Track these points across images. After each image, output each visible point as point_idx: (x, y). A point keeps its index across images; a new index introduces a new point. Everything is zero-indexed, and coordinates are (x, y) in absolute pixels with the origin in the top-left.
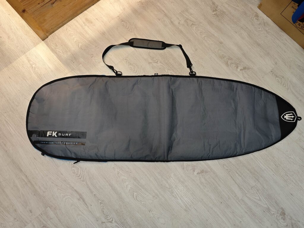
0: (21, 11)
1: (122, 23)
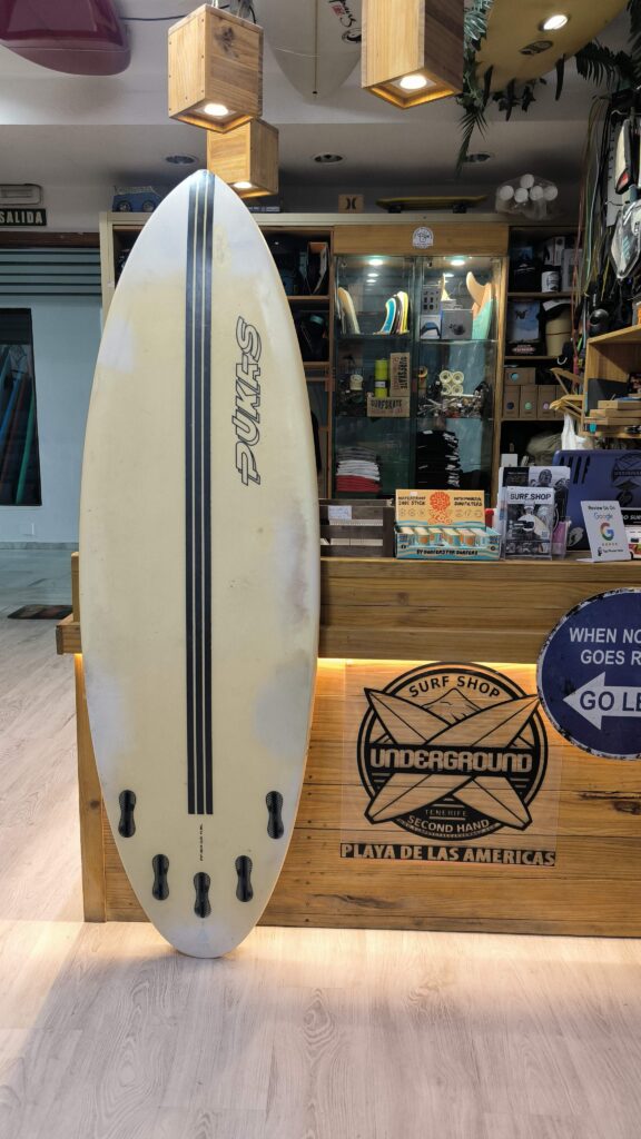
1: (313, 1012)
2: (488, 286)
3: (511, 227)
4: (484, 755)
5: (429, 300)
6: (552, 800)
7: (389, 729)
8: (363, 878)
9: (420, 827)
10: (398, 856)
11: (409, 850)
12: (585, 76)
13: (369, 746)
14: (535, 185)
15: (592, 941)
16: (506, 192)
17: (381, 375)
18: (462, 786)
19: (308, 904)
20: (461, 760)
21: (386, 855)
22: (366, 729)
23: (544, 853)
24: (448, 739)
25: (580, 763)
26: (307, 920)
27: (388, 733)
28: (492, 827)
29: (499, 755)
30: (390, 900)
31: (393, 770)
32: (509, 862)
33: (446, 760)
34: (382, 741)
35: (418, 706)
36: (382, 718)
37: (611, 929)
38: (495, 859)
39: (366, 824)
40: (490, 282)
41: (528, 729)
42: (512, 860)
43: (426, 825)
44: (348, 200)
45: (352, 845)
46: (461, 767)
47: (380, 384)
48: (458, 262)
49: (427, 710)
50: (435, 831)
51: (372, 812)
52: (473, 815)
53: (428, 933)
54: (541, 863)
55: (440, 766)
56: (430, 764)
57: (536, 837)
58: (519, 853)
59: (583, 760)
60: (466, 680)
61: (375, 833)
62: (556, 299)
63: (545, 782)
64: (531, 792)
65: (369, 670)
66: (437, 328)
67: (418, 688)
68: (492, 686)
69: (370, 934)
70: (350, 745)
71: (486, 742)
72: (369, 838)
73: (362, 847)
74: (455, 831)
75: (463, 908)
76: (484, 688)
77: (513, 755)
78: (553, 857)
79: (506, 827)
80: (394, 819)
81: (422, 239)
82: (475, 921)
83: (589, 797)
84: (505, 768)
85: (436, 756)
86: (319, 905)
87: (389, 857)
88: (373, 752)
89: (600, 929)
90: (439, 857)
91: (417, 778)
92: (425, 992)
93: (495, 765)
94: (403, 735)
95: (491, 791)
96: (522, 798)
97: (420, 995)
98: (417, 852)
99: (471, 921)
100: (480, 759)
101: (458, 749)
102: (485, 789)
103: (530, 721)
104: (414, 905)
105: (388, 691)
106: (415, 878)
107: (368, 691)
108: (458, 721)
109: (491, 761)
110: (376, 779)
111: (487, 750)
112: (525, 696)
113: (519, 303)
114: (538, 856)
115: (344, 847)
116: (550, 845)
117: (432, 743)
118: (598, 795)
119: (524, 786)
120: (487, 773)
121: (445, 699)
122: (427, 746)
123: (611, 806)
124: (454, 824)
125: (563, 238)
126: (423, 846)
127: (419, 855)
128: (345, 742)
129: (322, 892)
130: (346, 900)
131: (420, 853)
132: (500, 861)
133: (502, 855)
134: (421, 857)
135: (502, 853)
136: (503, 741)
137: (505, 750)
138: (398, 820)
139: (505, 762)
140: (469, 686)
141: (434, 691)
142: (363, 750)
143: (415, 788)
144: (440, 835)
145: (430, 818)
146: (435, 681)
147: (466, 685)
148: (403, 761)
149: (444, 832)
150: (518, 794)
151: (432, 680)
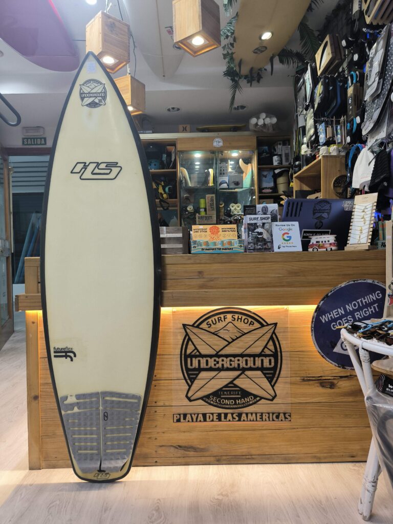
2: (249, 165)
3: (257, 137)
4: (248, 359)
5: (222, 170)
6: (286, 383)
7: (197, 346)
8: (186, 434)
9: (216, 402)
10: (205, 420)
11: (211, 416)
12: (283, 64)
13: (186, 356)
14: (266, 117)
15: (315, 465)
16: (254, 121)
17: (202, 205)
18: (238, 377)
19: (156, 451)
20: (236, 362)
21: (198, 420)
22: (184, 346)
23: (285, 414)
24: (229, 350)
25: (299, 360)
26: (156, 462)
27: (196, 348)
29: (257, 358)
30: (202, 447)
31: (200, 370)
32: (266, 421)
33: (228, 363)
34: (193, 353)
35: (211, 333)
36: (193, 340)
37: (325, 458)
38: (258, 419)
39: (186, 402)
40: (251, 163)
41: (271, 343)
42: (267, 419)
43: (219, 401)
44: (183, 127)
45: (180, 415)
46: (236, 366)
47: (202, 210)
48: (235, 154)
49: (216, 335)
50: (225, 404)
51: (189, 395)
52: (245, 394)
53: (224, 466)
54: (284, 420)
55: (225, 366)
56: (220, 365)
57: (278, 406)
58: (271, 415)
59: (301, 359)
60: (236, 317)
61: (192, 407)
62: (280, 168)
63: (282, 372)
64: (275, 379)
65: (185, 313)
66: (227, 183)
67: (211, 322)
68: (250, 320)
69: (191, 468)
70: (177, 356)
71: (249, 352)
72: (188, 410)
73: (185, 416)
74: (235, 404)
75: (242, 449)
76: (246, 321)
77: (264, 358)
78: (290, 416)
79: (263, 400)
80: (202, 398)
81: (218, 143)
82: (250, 457)
83: (306, 380)
84: (260, 366)
85: (223, 360)
86: (162, 452)
87: (200, 421)
88: (189, 360)
89: (319, 458)
90: (228, 420)
91: (213, 374)
92: (220, 497)
93: (254, 364)
94: (204, 350)
95: (253, 379)
96: (270, 382)
97: (218, 499)
98: (215, 417)
99: (247, 457)
100: (246, 361)
101: (235, 356)
102: (250, 378)
103: (271, 338)
104: (215, 450)
105: (196, 325)
106: (216, 433)
107: (184, 326)
108: (234, 340)
109: (252, 362)
110: (191, 375)
111: (249, 356)
112: (268, 325)
113: (264, 171)
114: (282, 416)
115: (175, 417)
116: (287, 409)
117: (220, 353)
118: (311, 378)
119: (271, 375)
120: (251, 369)
121: (225, 328)
122: (217, 355)
123: (318, 385)
124: (235, 399)
125: (281, 142)
126: (218, 413)
127: (217, 419)
128: (173, 355)
129: (164, 444)
130: (177, 448)
131: (217, 417)
132: (261, 420)
133: (262, 416)
134: (217, 420)
135: (262, 415)
136: (258, 350)
137: (260, 355)
138: (204, 399)
139: (260, 362)
140: (238, 320)
141: (219, 324)
142: (183, 359)
143: (212, 380)
144: (228, 406)
145: (222, 396)
146: (220, 319)
147: (236, 320)
148: (205, 364)
149: (230, 405)
150: (268, 380)
151: (218, 318)
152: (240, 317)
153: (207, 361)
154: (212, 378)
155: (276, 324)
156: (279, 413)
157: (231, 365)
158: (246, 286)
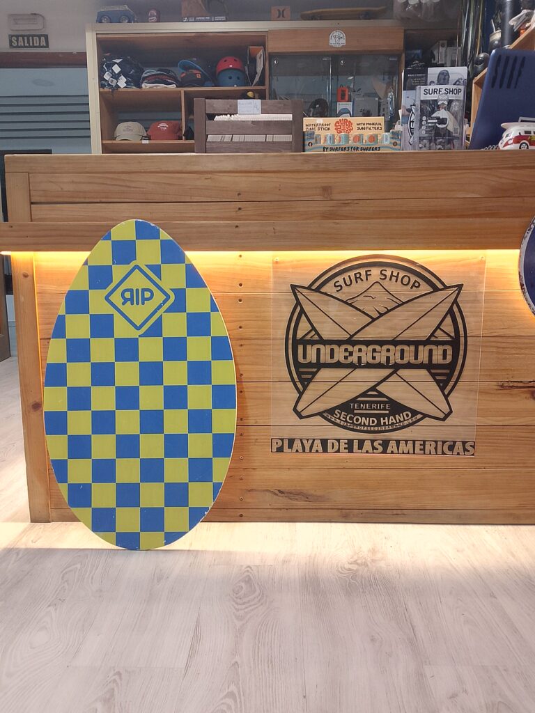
0: (31, 401)
1: (243, 584)
3: (405, 30)
4: (406, 348)
6: (471, 391)
7: (315, 325)
8: (293, 472)
9: (346, 421)
10: (325, 450)
11: (336, 443)
13: (296, 342)
18: (384, 380)
19: (241, 500)
20: (384, 354)
21: (314, 450)
22: (293, 325)
23: (464, 443)
25: (498, 353)
26: (241, 516)
27: (313, 328)
28: (414, 419)
29: (421, 348)
30: (318, 493)
32: (430, 453)
33: (370, 355)
34: (308, 337)
35: (342, 301)
36: (308, 314)
38: (417, 450)
39: (294, 419)
41: (449, 320)
42: (433, 451)
43: (351, 419)
44: (279, 11)
45: (282, 440)
46: (384, 360)
49: (350, 305)
51: (299, 408)
52: (396, 408)
54: (462, 453)
55: (364, 360)
56: (354, 359)
57: (456, 428)
58: (440, 444)
59: (501, 350)
60: (388, 273)
61: (303, 428)
63: (464, 373)
64: (451, 384)
65: (297, 266)
66: (349, 112)
67: (342, 283)
68: (413, 278)
69: (299, 525)
70: (278, 342)
72: (297, 433)
73: (291, 442)
75: (388, 498)
76: (406, 280)
77: (433, 347)
78: (473, 447)
79: (426, 419)
80: (320, 414)
81: (337, 39)
82: (399, 512)
83: (508, 387)
84: (426, 361)
85: (360, 350)
86: (252, 500)
87: (317, 451)
88: (300, 348)
89: (518, 517)
90: (364, 450)
91: (342, 373)
92: (354, 567)
93: (416, 358)
94: (328, 331)
95: (413, 384)
96: (442, 389)
97: (350, 570)
98: (343, 445)
99: (395, 512)
100: (402, 351)
102: (405, 381)
103: (451, 312)
104: (340, 497)
105: (314, 287)
107: (294, 287)
108: (381, 315)
109: (413, 354)
110: (303, 375)
111: (408, 343)
112: (446, 287)
114: (459, 446)
115: (274, 444)
116: (470, 435)
117: (355, 338)
118: (516, 384)
119: (445, 378)
120: (409, 366)
121: (366, 294)
122: (351, 341)
123: (528, 395)
125: (446, 42)
126: (348, 440)
127: (345, 448)
128: (274, 339)
129: (254, 487)
130: (277, 495)
131: (347, 446)
132: (422, 452)
133: (424, 447)
134: (347, 451)
135: (424, 445)
136: (423, 333)
137: (427, 342)
138: (325, 415)
139: (427, 354)
140: (390, 279)
141: (357, 285)
142: (290, 346)
143: (340, 383)
144: (366, 428)
145: (355, 411)
146: (358, 276)
147: (388, 278)
148: (328, 356)
149: (369, 425)
150: (439, 386)
151: (355, 274)
152: (395, 274)
153: (332, 351)
154: (340, 381)
155: (460, 287)
156: (455, 442)
157: (374, 358)
158: (410, 215)
